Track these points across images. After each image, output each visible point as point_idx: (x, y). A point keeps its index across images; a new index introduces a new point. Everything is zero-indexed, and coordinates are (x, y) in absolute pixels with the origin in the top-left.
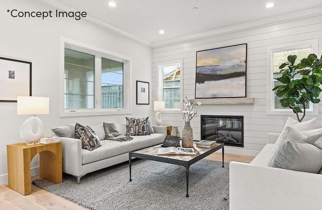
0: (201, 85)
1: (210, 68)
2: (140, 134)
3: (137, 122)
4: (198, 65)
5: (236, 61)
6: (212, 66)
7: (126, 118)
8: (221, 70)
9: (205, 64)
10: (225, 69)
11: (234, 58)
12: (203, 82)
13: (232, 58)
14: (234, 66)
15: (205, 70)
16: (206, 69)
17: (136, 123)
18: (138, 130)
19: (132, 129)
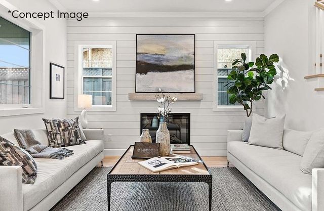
0: (143, 76)
1: (155, 56)
2: (71, 143)
3: (64, 125)
4: (139, 51)
5: (184, 53)
6: (156, 54)
7: (44, 120)
8: (168, 60)
9: (148, 50)
10: (172, 60)
11: (182, 49)
12: (146, 73)
13: (179, 48)
14: (182, 57)
15: (147, 58)
16: (149, 57)
17: (63, 128)
18: (69, 138)
19: (58, 136)
